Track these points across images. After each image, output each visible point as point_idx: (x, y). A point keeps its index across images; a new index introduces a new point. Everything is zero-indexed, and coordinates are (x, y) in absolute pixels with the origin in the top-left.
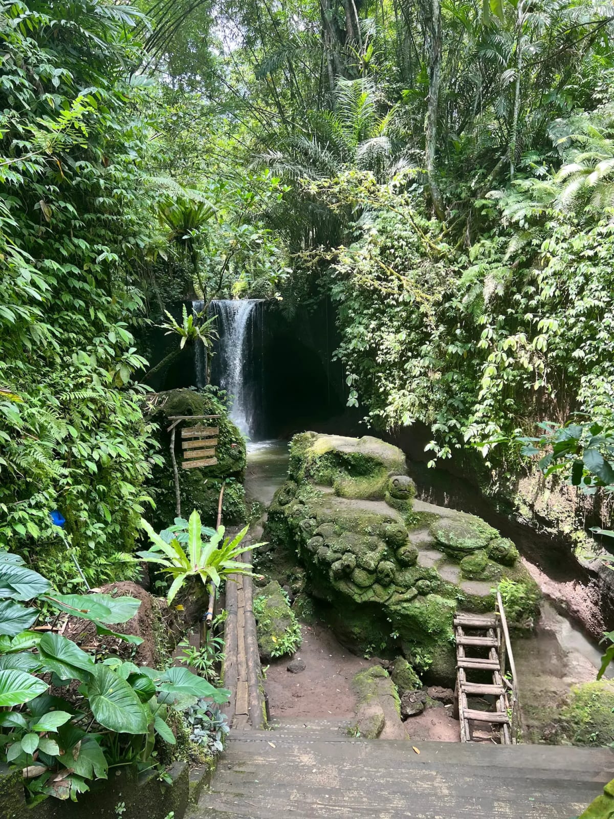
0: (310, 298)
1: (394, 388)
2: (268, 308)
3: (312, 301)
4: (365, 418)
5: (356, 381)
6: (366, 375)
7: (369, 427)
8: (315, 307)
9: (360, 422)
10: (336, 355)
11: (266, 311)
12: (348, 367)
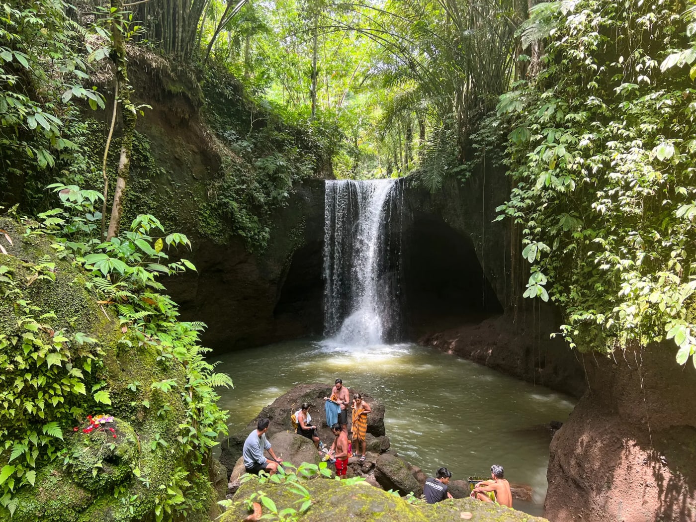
0: (462, 164)
1: (632, 268)
2: (410, 185)
3: (463, 167)
4: (562, 327)
5: (544, 254)
6: (563, 246)
7: (572, 345)
8: (468, 174)
9: (553, 335)
10: (502, 212)
11: (407, 189)
12: (527, 231)
